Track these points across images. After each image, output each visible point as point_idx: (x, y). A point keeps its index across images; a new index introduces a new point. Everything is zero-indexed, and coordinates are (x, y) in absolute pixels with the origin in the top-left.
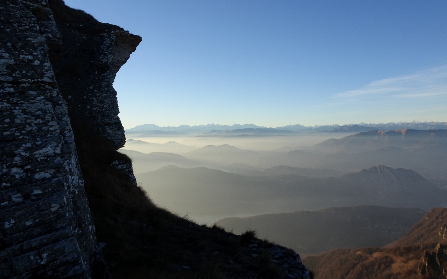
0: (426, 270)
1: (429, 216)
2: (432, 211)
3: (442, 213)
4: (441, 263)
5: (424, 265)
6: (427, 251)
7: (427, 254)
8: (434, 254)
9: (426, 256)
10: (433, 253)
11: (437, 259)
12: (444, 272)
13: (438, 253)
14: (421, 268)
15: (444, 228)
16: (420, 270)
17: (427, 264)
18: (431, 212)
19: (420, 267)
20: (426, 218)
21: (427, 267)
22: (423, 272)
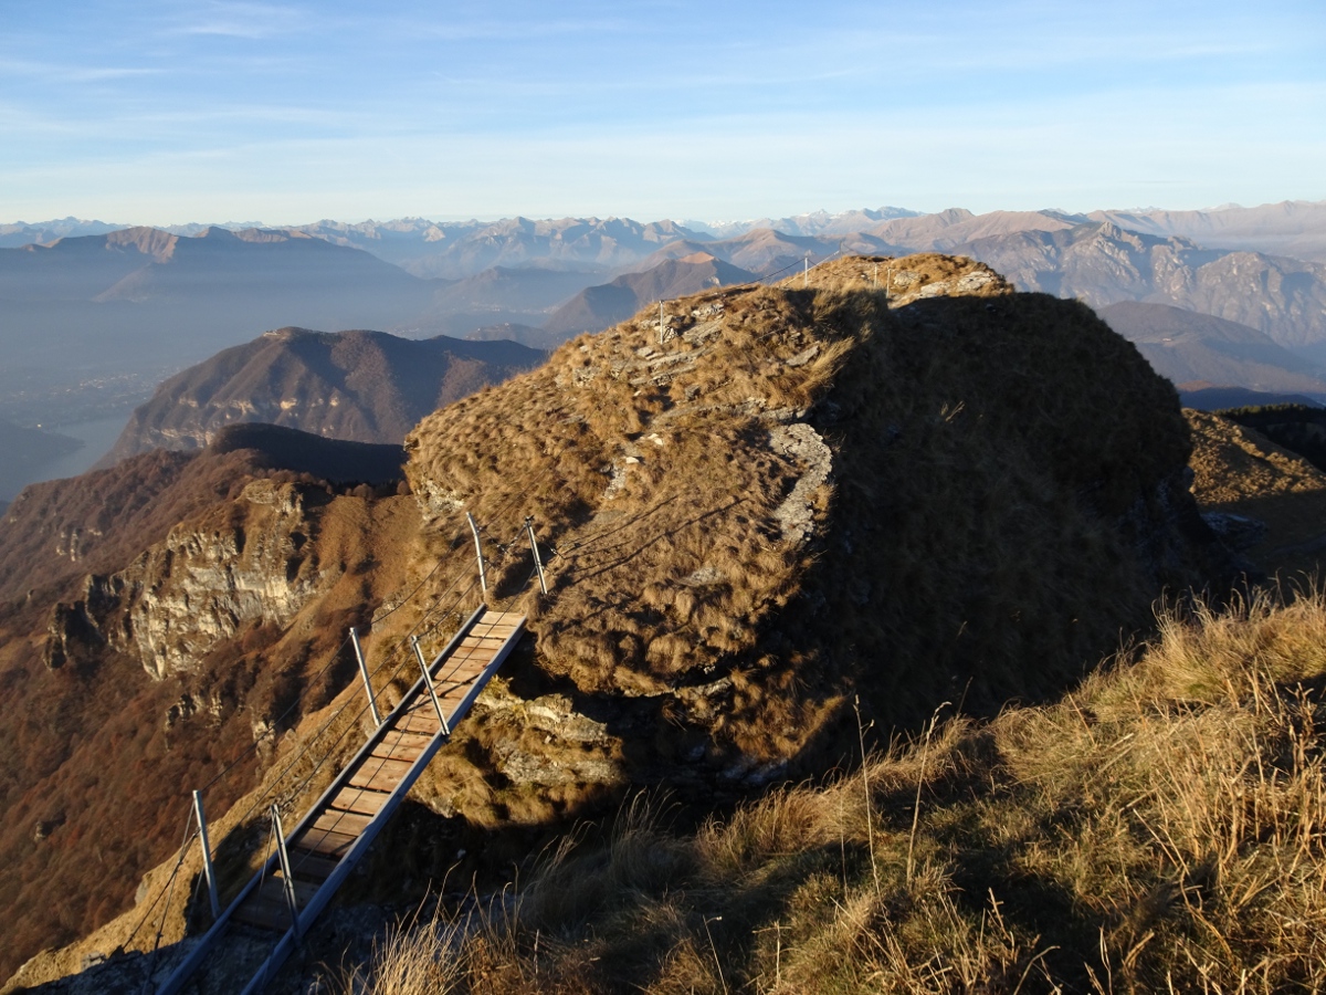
0: (65, 652)
1: (18, 513)
2: (26, 495)
3: (57, 493)
4: (100, 620)
5: (56, 643)
6: (60, 605)
7: (62, 611)
8: (79, 605)
9: (59, 619)
10: (76, 604)
11: (89, 615)
12: (110, 641)
13: (90, 601)
14: (50, 653)
15: (69, 534)
16: (48, 658)
17: (64, 638)
18: (23, 498)
19: (47, 652)
20: (12, 521)
21: (67, 644)
22: (58, 661)
